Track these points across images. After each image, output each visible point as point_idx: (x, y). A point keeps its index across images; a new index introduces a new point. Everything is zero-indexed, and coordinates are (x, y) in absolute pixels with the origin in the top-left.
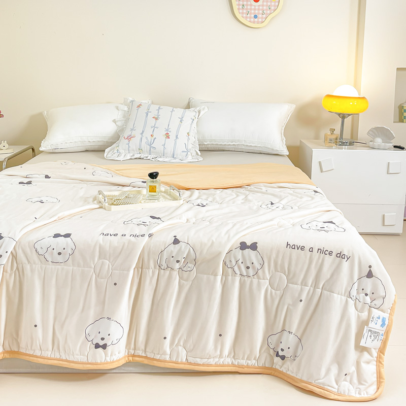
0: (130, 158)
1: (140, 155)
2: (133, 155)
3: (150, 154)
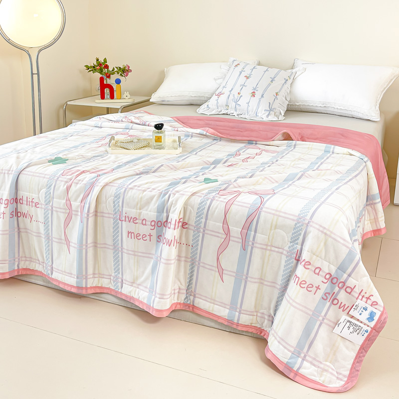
0: (218, 113)
1: (227, 111)
2: (221, 111)
3: (236, 111)
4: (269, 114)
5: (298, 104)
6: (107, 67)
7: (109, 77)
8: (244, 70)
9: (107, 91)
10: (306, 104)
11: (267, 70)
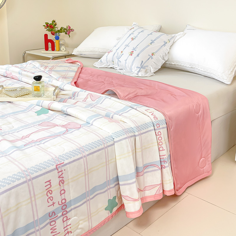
0: (106, 67)
1: (113, 65)
2: (109, 65)
3: (118, 66)
4: (139, 71)
6: (51, 27)
7: (53, 34)
8: (134, 33)
10: (179, 64)
11: (151, 34)
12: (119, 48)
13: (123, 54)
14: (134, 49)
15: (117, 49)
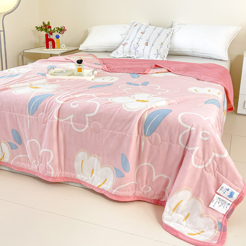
1: (130, 55)
2: (126, 55)
3: (135, 55)
4: (157, 57)
5: (175, 50)
6: (50, 27)
7: (51, 34)
8: (141, 28)
9: (50, 43)
10: (180, 50)
11: (155, 28)
12: (133, 41)
13: (139, 45)
14: (147, 41)
15: (132, 42)
